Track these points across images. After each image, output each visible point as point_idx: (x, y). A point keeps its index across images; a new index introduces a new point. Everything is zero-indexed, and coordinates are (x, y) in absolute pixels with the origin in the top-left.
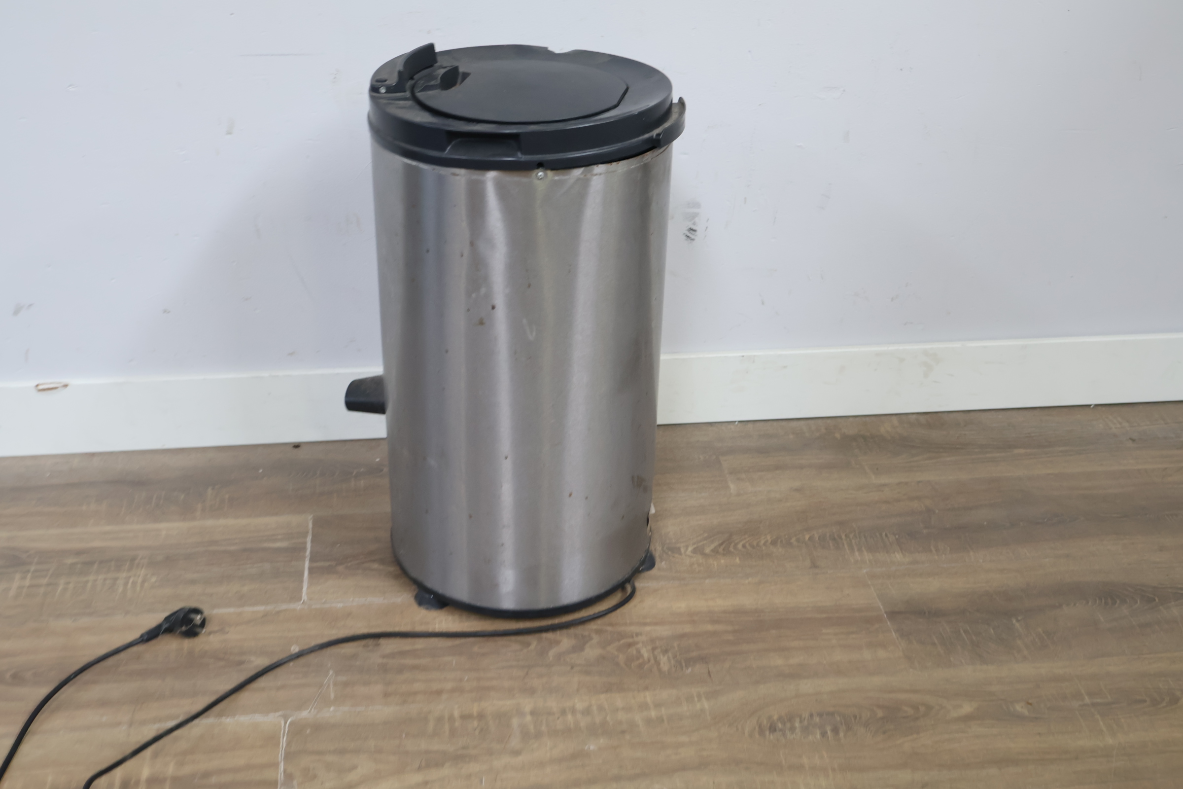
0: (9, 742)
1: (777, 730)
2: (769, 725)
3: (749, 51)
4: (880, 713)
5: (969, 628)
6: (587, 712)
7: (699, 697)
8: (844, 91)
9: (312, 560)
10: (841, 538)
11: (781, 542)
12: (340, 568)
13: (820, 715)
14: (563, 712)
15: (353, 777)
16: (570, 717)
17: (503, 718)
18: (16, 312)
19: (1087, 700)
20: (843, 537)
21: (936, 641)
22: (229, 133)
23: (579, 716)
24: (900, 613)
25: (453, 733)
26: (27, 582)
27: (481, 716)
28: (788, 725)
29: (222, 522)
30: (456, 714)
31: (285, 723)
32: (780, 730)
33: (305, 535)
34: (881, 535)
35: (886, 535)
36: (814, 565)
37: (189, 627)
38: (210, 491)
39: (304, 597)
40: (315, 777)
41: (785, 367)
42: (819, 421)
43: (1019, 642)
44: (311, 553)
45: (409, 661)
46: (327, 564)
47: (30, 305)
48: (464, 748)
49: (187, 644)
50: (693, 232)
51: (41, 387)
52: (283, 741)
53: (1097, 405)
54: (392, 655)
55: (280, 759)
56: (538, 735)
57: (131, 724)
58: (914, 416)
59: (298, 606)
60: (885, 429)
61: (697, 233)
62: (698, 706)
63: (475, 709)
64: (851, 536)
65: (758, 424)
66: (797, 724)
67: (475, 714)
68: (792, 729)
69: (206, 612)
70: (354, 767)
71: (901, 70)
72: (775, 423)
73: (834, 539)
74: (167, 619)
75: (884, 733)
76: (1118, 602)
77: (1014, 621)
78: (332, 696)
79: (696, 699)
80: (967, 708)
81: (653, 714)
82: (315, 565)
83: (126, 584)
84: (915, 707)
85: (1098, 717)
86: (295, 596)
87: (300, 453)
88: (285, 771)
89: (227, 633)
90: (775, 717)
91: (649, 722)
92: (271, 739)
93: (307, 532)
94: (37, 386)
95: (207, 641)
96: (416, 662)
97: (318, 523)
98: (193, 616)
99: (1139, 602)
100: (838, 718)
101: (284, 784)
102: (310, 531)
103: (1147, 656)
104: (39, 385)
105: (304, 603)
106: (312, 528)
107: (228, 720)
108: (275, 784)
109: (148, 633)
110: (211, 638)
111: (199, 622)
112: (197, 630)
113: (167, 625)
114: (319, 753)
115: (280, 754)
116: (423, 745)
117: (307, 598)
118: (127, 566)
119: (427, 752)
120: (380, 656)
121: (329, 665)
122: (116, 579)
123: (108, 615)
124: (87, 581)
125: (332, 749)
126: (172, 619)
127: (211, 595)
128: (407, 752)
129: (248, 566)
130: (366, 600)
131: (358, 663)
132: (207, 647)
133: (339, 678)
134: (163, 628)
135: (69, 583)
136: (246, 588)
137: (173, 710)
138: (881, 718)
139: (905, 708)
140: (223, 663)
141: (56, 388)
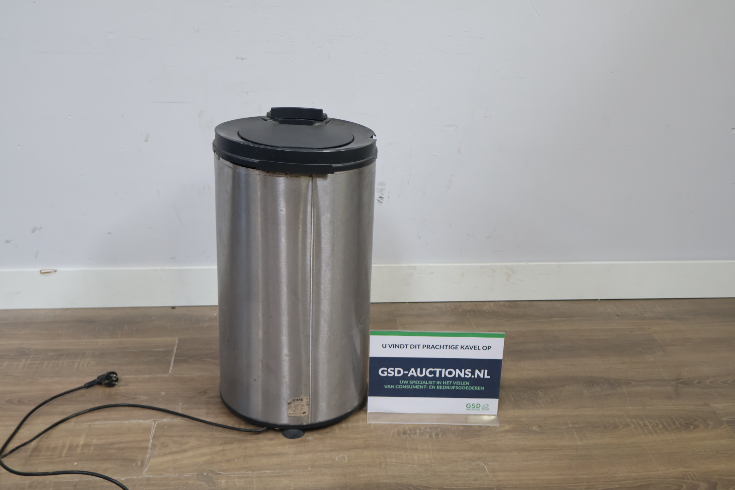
0: (14, 428)
2: (403, 432)
3: (408, 106)
4: (462, 428)
5: (514, 394)
8: (457, 127)
9: (176, 357)
12: (190, 360)
13: (430, 428)
15: (187, 446)
18: (33, 231)
19: (571, 425)
22: (146, 141)
26: (28, 363)
28: (413, 432)
29: (131, 339)
31: (155, 424)
32: (408, 434)
33: (174, 345)
37: (109, 381)
38: (126, 326)
39: (170, 371)
40: (167, 446)
41: (432, 273)
42: (452, 303)
43: (540, 401)
44: (176, 354)
46: (183, 358)
47: (41, 228)
49: (108, 390)
50: (382, 199)
51: (42, 272)
52: (153, 431)
53: (601, 299)
54: (213, 397)
55: (150, 438)
57: (76, 422)
58: (502, 303)
59: (166, 375)
60: (486, 308)
61: (384, 199)
62: (368, 423)
65: (418, 304)
66: (418, 432)
68: (415, 434)
69: (119, 376)
70: (188, 443)
71: (486, 117)
72: (428, 304)
74: (99, 377)
75: (462, 436)
76: (595, 385)
77: (539, 391)
80: (507, 427)
82: (177, 359)
83: (79, 364)
85: (575, 433)
86: (167, 371)
87: (175, 311)
88: (152, 443)
89: (129, 386)
90: (407, 429)
92: (147, 430)
94: (40, 271)
95: (119, 389)
97: (181, 341)
98: (112, 375)
99: (606, 385)
100: (439, 430)
101: (151, 449)
102: (177, 344)
103: (606, 408)
104: (42, 270)
105: (170, 374)
106: (178, 344)
107: (126, 422)
108: (147, 448)
109: (88, 383)
110: (121, 388)
111: (115, 379)
112: (114, 383)
113: (99, 381)
114: (170, 436)
115: (151, 436)
116: (224, 435)
117: (172, 372)
118: (80, 357)
119: (225, 438)
120: (207, 398)
121: (180, 400)
122: (75, 362)
123: (68, 377)
124: (59, 363)
125: (177, 435)
126: (101, 377)
127: (123, 370)
128: (215, 437)
129: (143, 358)
130: (202, 374)
131: (195, 400)
132: (118, 392)
133: (184, 406)
134: (96, 381)
135: (50, 363)
136: (140, 368)
137: (98, 417)
138: (462, 430)
139: (475, 427)
140: (126, 398)
141: (51, 272)
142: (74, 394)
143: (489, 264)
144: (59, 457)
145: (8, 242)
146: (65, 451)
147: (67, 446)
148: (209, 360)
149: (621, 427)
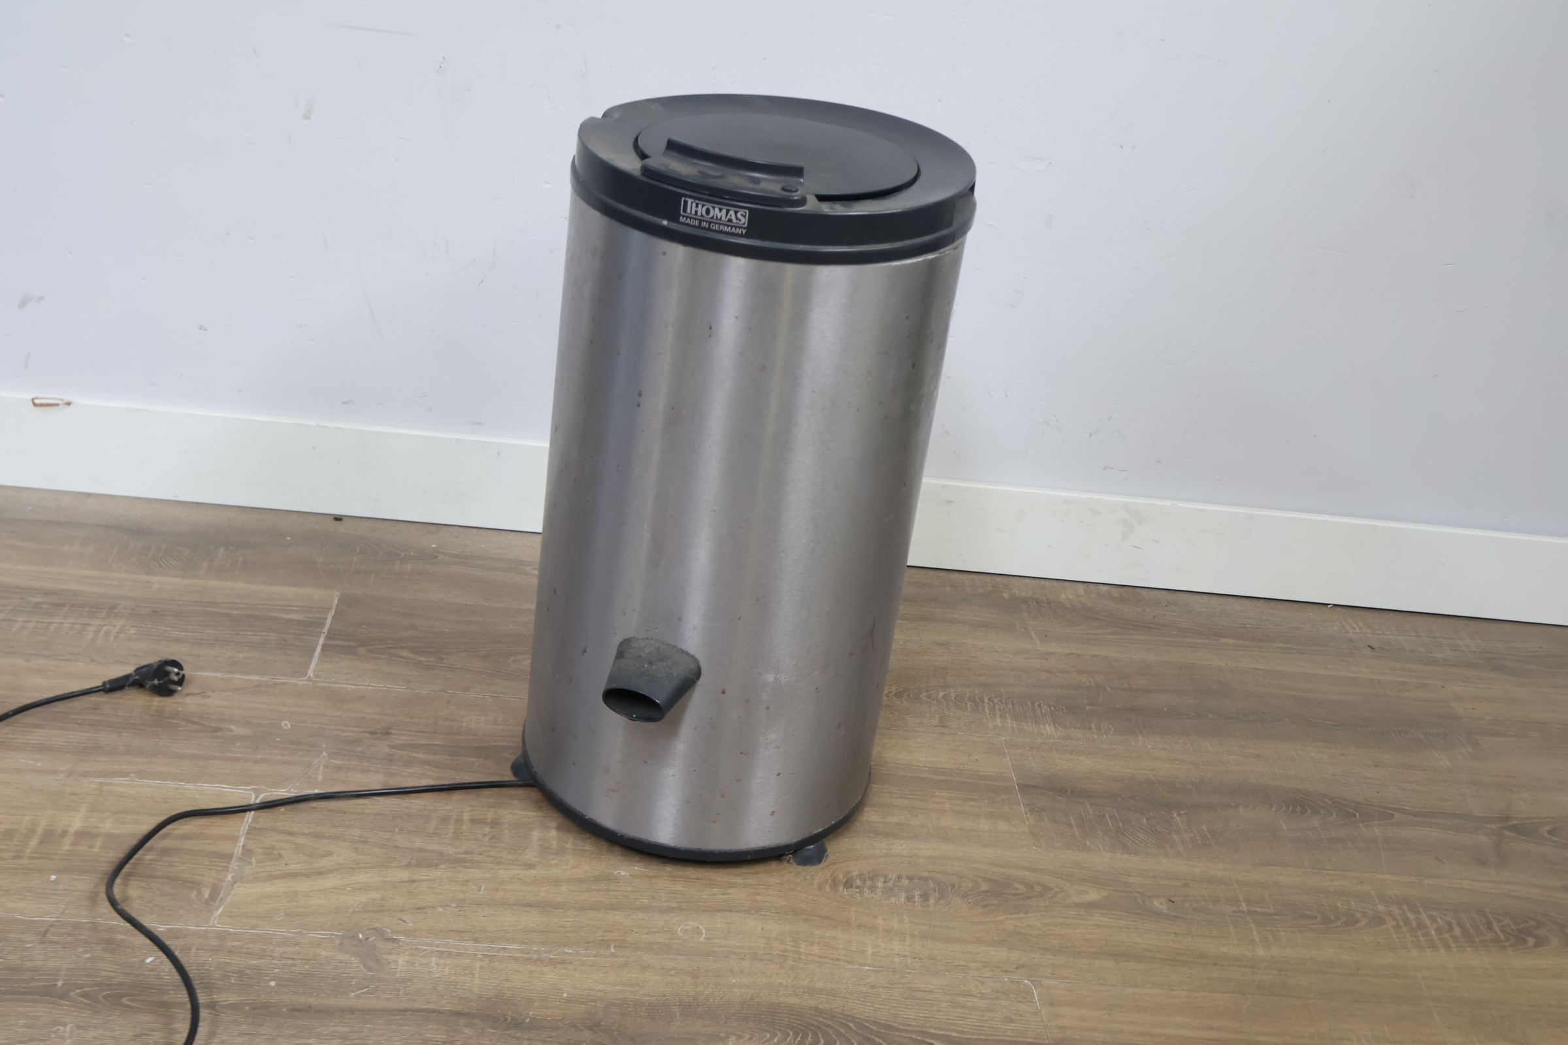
1: (854, 886)
2: (844, 880)
3: (940, 100)
4: (984, 886)
5: (1116, 814)
8: (1050, 164)
9: (328, 637)
10: (983, 701)
11: (908, 695)
12: (361, 650)
13: (911, 878)
15: (325, 863)
17: (521, 829)
18: (23, 304)
19: (1244, 907)
20: (986, 700)
21: (1073, 823)
22: (306, 117)
24: (1035, 787)
25: (457, 835)
27: (495, 823)
28: (869, 883)
29: (229, 584)
30: (466, 816)
31: (256, 798)
32: (858, 887)
33: (327, 610)
34: (1033, 704)
35: (1039, 705)
36: (943, 725)
37: (161, 682)
38: (222, 550)
39: (311, 673)
40: (280, 856)
42: (987, 577)
43: (1175, 837)
44: (329, 630)
45: (422, 756)
46: (346, 644)
47: (41, 298)
48: (466, 853)
49: (157, 701)
51: (37, 401)
52: (250, 816)
53: (1334, 605)
54: (402, 747)
55: (241, 833)
56: (561, 852)
57: (70, 774)
58: (1106, 588)
59: (300, 682)
60: (1067, 596)
63: (490, 815)
64: (996, 701)
66: (880, 884)
67: (489, 821)
68: (873, 888)
69: (186, 671)
70: (330, 854)
72: (931, 572)
73: (974, 701)
74: (138, 670)
75: (984, 907)
76: (1309, 811)
77: (1175, 814)
78: (320, 777)
80: (1093, 895)
82: (330, 642)
83: (97, 632)
84: (1030, 886)
85: (1253, 926)
86: (301, 671)
87: (341, 527)
88: (243, 846)
89: (209, 697)
90: (855, 873)
93: (330, 609)
94: (33, 399)
95: (184, 702)
96: (431, 757)
97: (345, 600)
98: (169, 668)
99: (1335, 814)
100: (931, 884)
101: (240, 859)
102: (334, 607)
103: (1330, 872)
104: (36, 398)
105: (309, 679)
106: (337, 605)
107: (189, 786)
108: (229, 857)
109: (111, 682)
110: (188, 700)
111: (176, 678)
112: (173, 687)
113: (137, 677)
114: (290, 833)
115: (242, 828)
116: (418, 843)
117: (314, 675)
118: (104, 614)
119: (421, 850)
120: (388, 746)
121: (324, 746)
122: (88, 625)
123: (70, 660)
124: (51, 623)
125: (307, 832)
126: (144, 670)
127: (198, 656)
128: (397, 847)
129: (249, 633)
130: (385, 687)
131: (360, 749)
132: (180, 709)
133: (332, 761)
134: (131, 680)
135: (30, 622)
136: (241, 655)
137: (125, 767)
138: (985, 892)
139: (1018, 886)
140: (196, 727)
141: (57, 405)
142: (77, 703)
143: (1084, 496)
144: (17, 857)
146: (33, 842)
147: (40, 831)
148: (405, 653)
149: (1362, 923)
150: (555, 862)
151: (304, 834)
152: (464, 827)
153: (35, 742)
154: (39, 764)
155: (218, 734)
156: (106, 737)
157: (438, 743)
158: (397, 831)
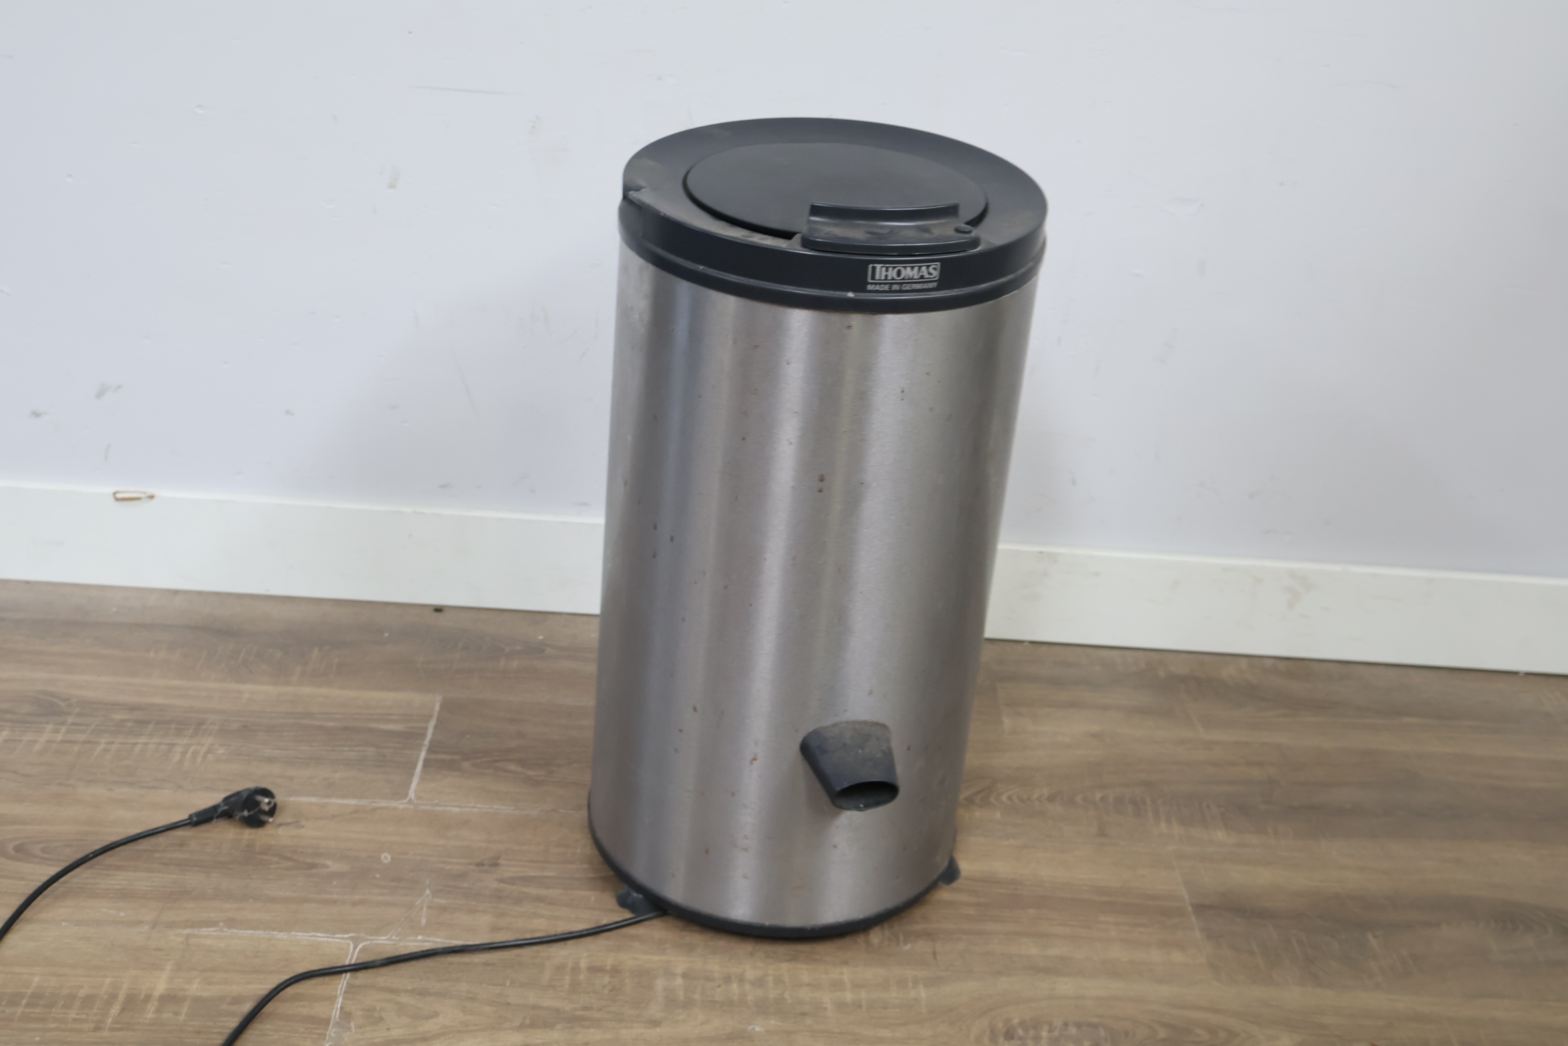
1: (1016, 1037)
2: (1005, 1029)
4: (1162, 1034)
5: (1304, 938)
6: (760, 982)
7: (916, 982)
8: (1202, 205)
9: (430, 750)
10: (1144, 803)
11: (1062, 798)
12: (466, 765)
13: (1079, 1025)
14: (728, 979)
15: (429, 1026)
16: (735, 987)
17: (644, 976)
18: (100, 395)
20: (1148, 801)
21: (1256, 949)
22: (392, 186)
23: (748, 987)
24: (1211, 907)
25: (574, 987)
26: (60, 737)
27: (615, 971)
28: (1032, 1033)
29: (324, 691)
30: (583, 964)
31: (355, 948)
32: (1020, 1038)
33: (428, 718)
34: (1201, 805)
35: (1208, 806)
36: (1102, 833)
37: (251, 813)
38: (316, 652)
39: (412, 794)
40: (381, 1019)
41: (1097, 573)
42: (1142, 653)
43: (1372, 964)
44: (431, 742)
45: (533, 891)
46: (448, 757)
47: (119, 387)
48: (585, 1008)
49: (248, 834)
51: (119, 496)
54: (512, 881)
55: (339, 992)
56: (688, 1004)
57: (154, 925)
58: (1270, 660)
59: (401, 805)
60: (1228, 672)
62: (912, 994)
63: (609, 961)
64: (1160, 801)
65: (1055, 648)
66: (1044, 1034)
67: (608, 968)
68: (1037, 1039)
69: (279, 798)
70: (436, 1014)
72: (1079, 650)
73: (1135, 803)
74: (226, 800)
76: (1521, 928)
77: (1370, 936)
78: (424, 921)
79: (910, 985)
81: (849, 996)
82: (433, 756)
83: (185, 753)
84: (1213, 1032)
86: (400, 792)
87: (443, 620)
88: (342, 1008)
89: (303, 827)
90: (1016, 1021)
91: (841, 1006)
93: (431, 717)
94: (115, 494)
95: (274, 834)
96: (543, 892)
97: (448, 707)
98: (259, 798)
99: (1551, 932)
100: (1102, 1033)
101: (338, 1024)
102: (436, 715)
104: (118, 492)
105: (410, 802)
106: (439, 713)
107: (281, 935)
108: (326, 1022)
109: (198, 814)
110: (281, 831)
111: (267, 808)
112: (264, 818)
113: (226, 808)
114: (392, 991)
115: (340, 986)
116: (532, 997)
117: (415, 796)
118: (191, 731)
119: (534, 1007)
120: (497, 880)
121: (428, 882)
122: (174, 745)
123: (153, 788)
124: (136, 744)
125: (410, 988)
126: (232, 799)
127: (292, 778)
128: (509, 1004)
129: (346, 749)
130: (491, 808)
131: (465, 885)
132: (273, 842)
133: (436, 900)
134: (220, 810)
135: (112, 743)
136: (337, 775)
137: (213, 915)
138: (1163, 1040)
139: (1199, 1031)
140: (290, 864)
141: (138, 499)
142: (161, 839)
143: (1246, 562)
144: (97, 1029)
145: (36, 414)
146: (115, 1010)
147: (122, 996)
148: (513, 767)
150: (682, 1017)
151: (407, 991)
152: (582, 977)
153: (117, 887)
154: (122, 914)
155: (314, 871)
156: (193, 879)
157: (551, 874)
158: (508, 984)
